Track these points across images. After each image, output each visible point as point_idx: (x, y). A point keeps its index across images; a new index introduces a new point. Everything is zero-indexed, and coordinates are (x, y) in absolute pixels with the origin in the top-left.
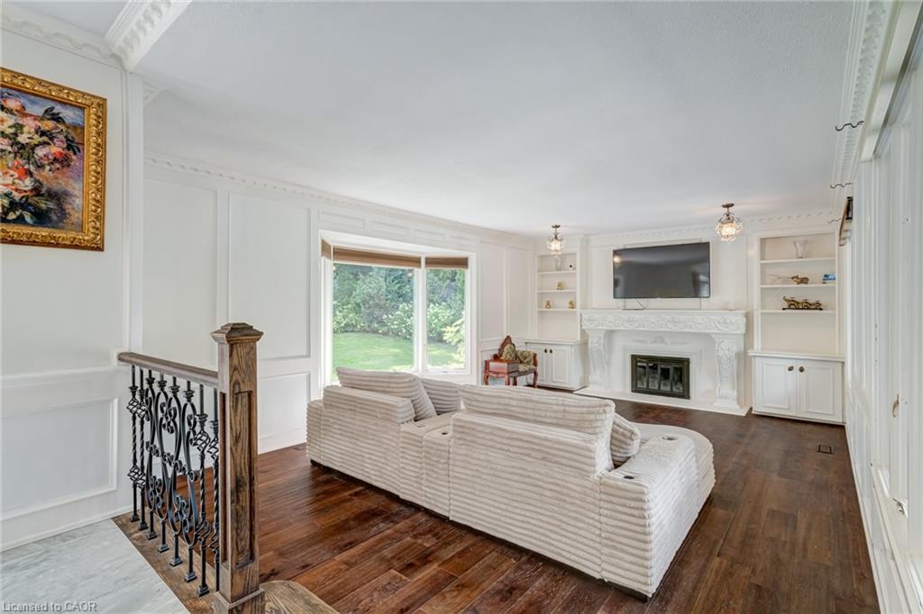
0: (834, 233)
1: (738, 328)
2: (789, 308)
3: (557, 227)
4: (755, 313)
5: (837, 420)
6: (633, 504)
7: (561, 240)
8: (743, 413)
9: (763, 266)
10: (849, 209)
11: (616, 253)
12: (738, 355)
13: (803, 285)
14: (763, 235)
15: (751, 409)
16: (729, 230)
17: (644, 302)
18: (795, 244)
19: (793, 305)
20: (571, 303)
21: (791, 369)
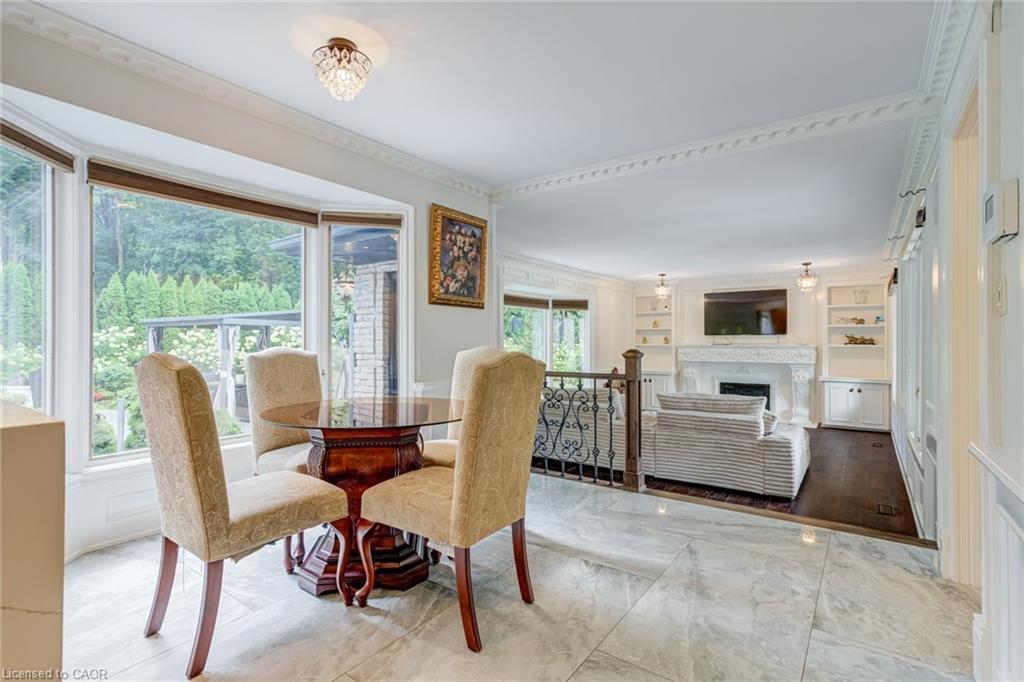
0: (883, 285)
1: (811, 359)
2: (850, 343)
3: (663, 275)
4: (824, 347)
5: (886, 428)
6: (784, 449)
7: (667, 286)
8: (815, 426)
9: (830, 311)
10: (895, 275)
11: (707, 295)
12: (810, 381)
13: (860, 325)
14: (831, 285)
15: (820, 424)
16: (807, 283)
17: (730, 338)
18: (854, 292)
19: (853, 341)
20: (666, 339)
21: (851, 390)
